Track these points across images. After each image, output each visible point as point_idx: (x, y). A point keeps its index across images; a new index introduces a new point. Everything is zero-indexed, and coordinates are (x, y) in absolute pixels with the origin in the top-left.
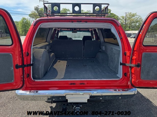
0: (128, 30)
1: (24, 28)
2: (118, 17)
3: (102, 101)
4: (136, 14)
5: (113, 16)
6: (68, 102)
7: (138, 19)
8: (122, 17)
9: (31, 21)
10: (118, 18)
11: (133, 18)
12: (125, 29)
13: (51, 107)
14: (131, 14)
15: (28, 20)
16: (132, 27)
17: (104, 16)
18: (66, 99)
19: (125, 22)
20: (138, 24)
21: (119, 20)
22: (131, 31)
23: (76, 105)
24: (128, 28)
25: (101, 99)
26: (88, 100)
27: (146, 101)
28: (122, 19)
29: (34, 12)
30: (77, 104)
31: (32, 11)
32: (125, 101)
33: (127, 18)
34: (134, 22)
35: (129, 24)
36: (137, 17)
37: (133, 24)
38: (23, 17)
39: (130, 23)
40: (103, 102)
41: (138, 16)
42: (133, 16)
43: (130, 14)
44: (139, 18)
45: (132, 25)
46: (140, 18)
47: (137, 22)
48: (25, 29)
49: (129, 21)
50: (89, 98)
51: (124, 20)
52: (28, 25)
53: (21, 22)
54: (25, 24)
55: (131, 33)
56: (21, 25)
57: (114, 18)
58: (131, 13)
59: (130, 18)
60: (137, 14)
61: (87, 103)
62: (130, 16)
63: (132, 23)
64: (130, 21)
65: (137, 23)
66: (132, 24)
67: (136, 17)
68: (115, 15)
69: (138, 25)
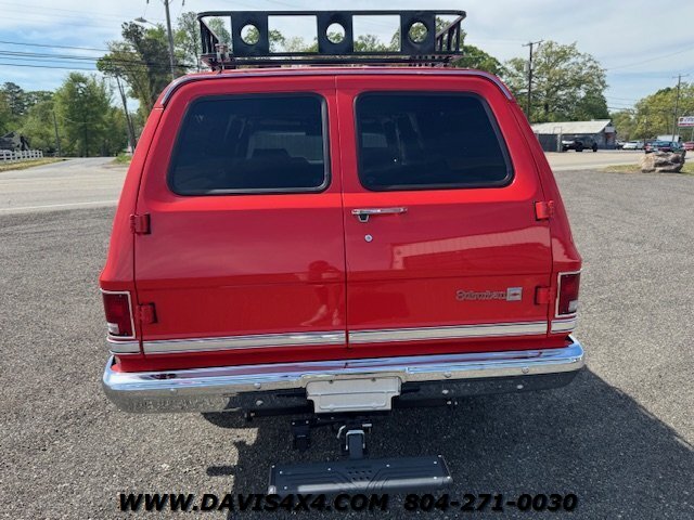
0: (540, 122)
1: (78, 120)
2: (499, 64)
3: (450, 403)
4: (572, 48)
5: (477, 60)
6: (316, 411)
7: (581, 69)
8: (514, 61)
9: (107, 90)
10: (498, 67)
11: (563, 65)
12: (530, 114)
13: (240, 445)
14: (554, 49)
15: (94, 84)
16: (559, 106)
17: (446, 61)
18: (309, 398)
19: (526, 83)
20: (582, 94)
21: (501, 74)
22: (557, 124)
23: (349, 421)
24: (542, 112)
25: (445, 392)
26: (394, 399)
27: (622, 407)
28: (515, 71)
29: (122, 47)
30: (352, 418)
31: (115, 43)
32: (539, 411)
33: (536, 65)
34: (565, 85)
35: (545, 93)
36: (580, 60)
37: (564, 93)
38: (71, 71)
39: (548, 91)
40: (455, 407)
41: (584, 56)
42: (563, 55)
43: (549, 50)
44: (589, 64)
45: (558, 98)
46: (591, 67)
47: (578, 83)
48: (85, 126)
49: (545, 79)
50: (397, 394)
51: (521, 74)
52: (95, 109)
53: (65, 92)
54: (82, 103)
55: (556, 132)
56: (67, 108)
57: (479, 68)
58: (550, 45)
59: (547, 68)
60: (579, 49)
61: (391, 411)
62: (548, 56)
63: (558, 88)
64: (549, 80)
65: (579, 86)
66: (560, 93)
67: (573, 60)
68: (483, 55)
69: (583, 99)
